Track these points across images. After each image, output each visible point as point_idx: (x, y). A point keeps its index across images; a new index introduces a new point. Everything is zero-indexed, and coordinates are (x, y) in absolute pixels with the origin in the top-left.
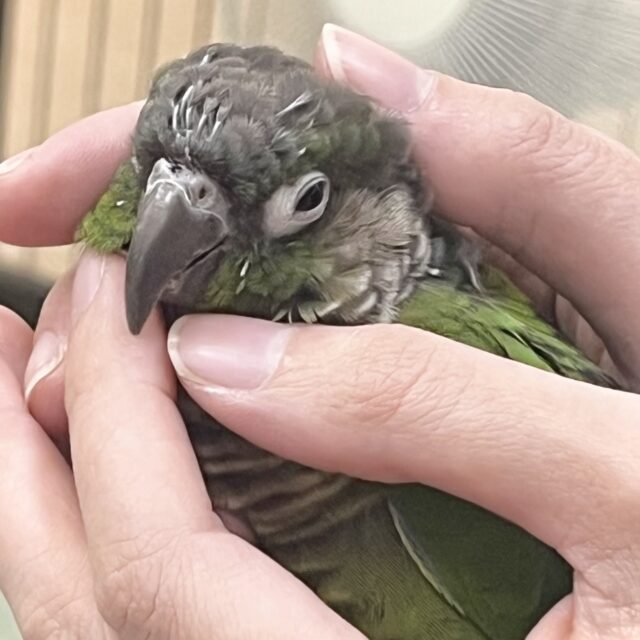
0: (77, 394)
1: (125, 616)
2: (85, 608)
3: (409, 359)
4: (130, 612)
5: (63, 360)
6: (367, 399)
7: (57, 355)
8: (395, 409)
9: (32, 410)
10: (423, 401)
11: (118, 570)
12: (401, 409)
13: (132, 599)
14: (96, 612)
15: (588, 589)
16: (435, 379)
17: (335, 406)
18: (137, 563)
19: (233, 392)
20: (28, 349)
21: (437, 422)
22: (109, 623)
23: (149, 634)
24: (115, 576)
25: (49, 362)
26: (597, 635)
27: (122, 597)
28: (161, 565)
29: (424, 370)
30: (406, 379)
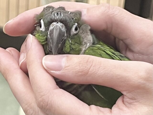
0: (29, 65)
1: (42, 106)
2: (34, 105)
3: (89, 63)
4: (43, 106)
5: (26, 58)
6: (82, 72)
7: (25, 57)
8: (88, 73)
9: (21, 68)
10: (93, 71)
11: (40, 98)
12: (89, 73)
13: (44, 103)
14: (36, 105)
15: (126, 97)
16: (94, 66)
17: (76, 73)
18: (43, 96)
19: (56, 72)
20: (19, 57)
21: (95, 74)
22: (39, 108)
23: (47, 109)
24: (40, 99)
25: (24, 58)
26: (129, 105)
27: (42, 103)
28: (48, 97)
29: (92, 65)
30: (89, 67)
